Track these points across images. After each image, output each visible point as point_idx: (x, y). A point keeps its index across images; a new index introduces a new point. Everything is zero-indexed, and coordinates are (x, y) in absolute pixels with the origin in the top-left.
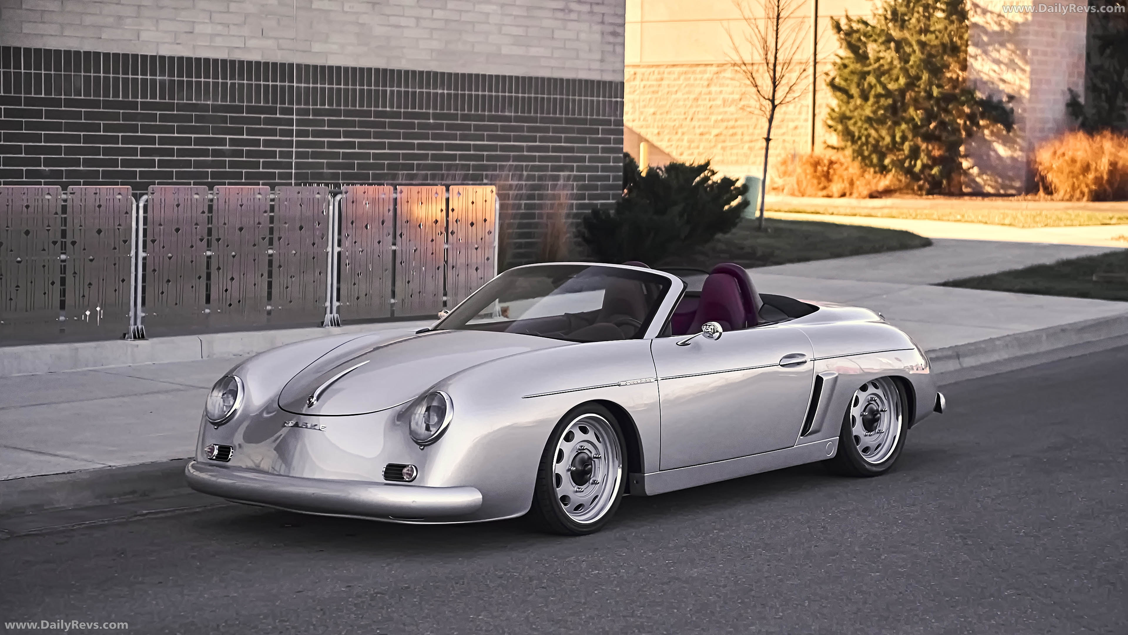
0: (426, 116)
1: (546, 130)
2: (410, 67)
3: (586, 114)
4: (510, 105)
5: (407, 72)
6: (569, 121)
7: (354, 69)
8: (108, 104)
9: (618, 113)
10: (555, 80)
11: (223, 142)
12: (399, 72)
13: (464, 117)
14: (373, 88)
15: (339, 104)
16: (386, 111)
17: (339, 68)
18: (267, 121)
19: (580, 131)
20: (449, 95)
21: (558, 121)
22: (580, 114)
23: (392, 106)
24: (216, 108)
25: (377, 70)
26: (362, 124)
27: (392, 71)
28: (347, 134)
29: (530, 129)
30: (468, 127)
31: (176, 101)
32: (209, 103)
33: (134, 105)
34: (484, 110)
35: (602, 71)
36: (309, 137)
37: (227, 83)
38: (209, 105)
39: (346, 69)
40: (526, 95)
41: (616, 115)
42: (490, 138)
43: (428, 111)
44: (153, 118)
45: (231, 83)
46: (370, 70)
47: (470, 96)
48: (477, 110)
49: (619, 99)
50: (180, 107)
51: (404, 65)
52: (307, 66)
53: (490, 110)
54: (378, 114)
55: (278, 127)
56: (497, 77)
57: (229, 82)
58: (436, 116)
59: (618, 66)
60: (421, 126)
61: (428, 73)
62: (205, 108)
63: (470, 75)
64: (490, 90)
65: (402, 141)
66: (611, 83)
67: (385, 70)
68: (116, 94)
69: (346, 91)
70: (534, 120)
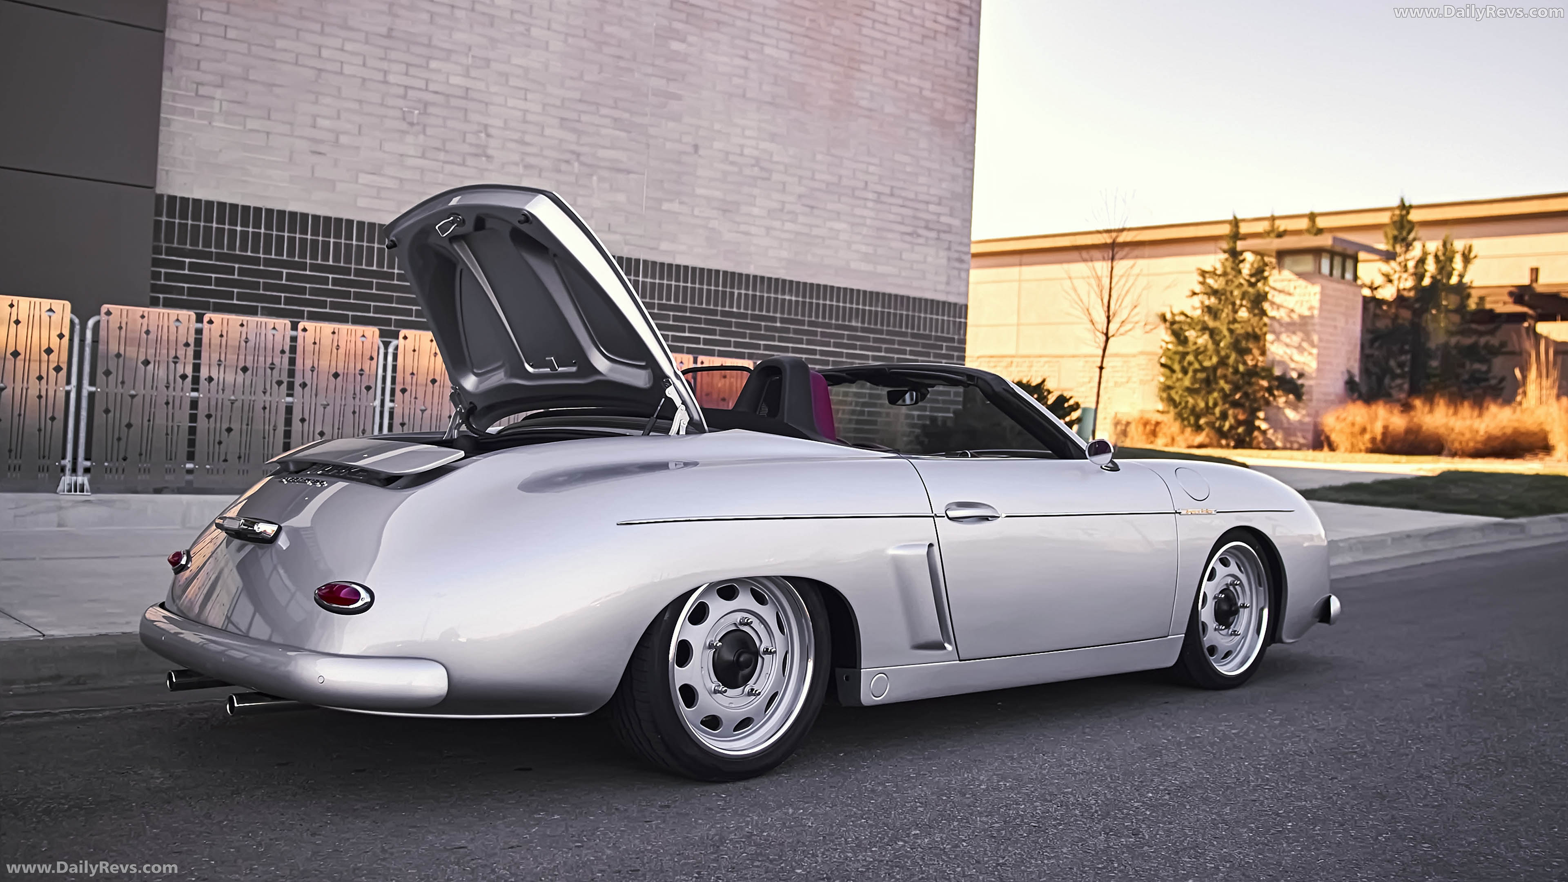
0: (774, 320)
1: (892, 342)
2: (759, 273)
3: (931, 331)
4: (857, 317)
5: (755, 277)
6: (914, 336)
7: (702, 270)
9: (962, 332)
10: (902, 297)
12: (748, 276)
13: (811, 324)
14: (720, 288)
15: (685, 301)
16: (733, 312)
17: (686, 268)
19: (924, 346)
20: (797, 302)
21: (905, 334)
22: (925, 329)
23: (739, 307)
25: (725, 273)
26: (707, 322)
27: (740, 275)
28: (692, 330)
29: (876, 340)
30: (815, 333)
34: (831, 318)
35: (948, 293)
39: (694, 269)
40: (873, 309)
41: (959, 334)
42: (836, 345)
43: (775, 315)
46: (717, 272)
47: (818, 305)
48: (824, 317)
49: (963, 320)
51: (752, 270)
52: (654, 263)
53: (837, 319)
54: (724, 314)
56: (845, 289)
58: (783, 320)
59: (963, 289)
60: (767, 328)
61: (777, 280)
63: (818, 286)
64: (838, 301)
66: (955, 304)
67: (733, 274)
69: (693, 289)
70: (881, 332)
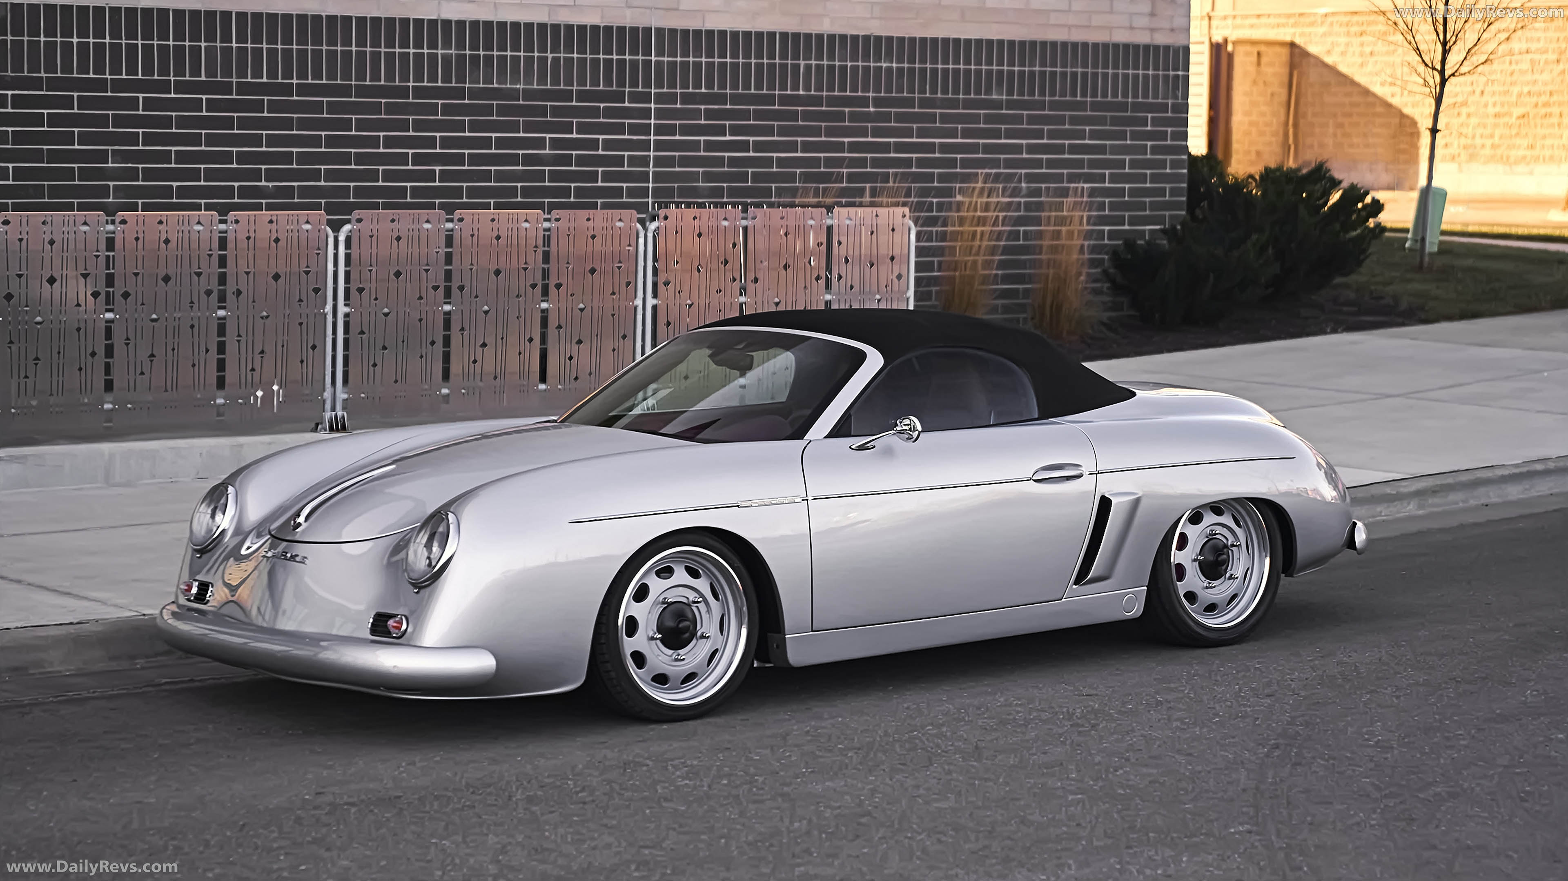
0: (864, 102)
1: (1061, 120)
2: (838, 30)
3: (1125, 95)
4: (1000, 84)
5: (832, 37)
6: (1095, 106)
7: (747, 34)
9: (1180, 93)
10: (1075, 45)
11: (539, 143)
12: (820, 37)
13: (924, 103)
14: (777, 61)
15: (722, 86)
16: (798, 96)
17: (723, 33)
18: (609, 112)
19: (1115, 121)
20: (900, 70)
21: (1082, 106)
23: (807, 88)
24: (529, 94)
25: (784, 35)
26: (759, 115)
27: (808, 36)
28: (735, 131)
29: (1032, 120)
30: (932, 118)
31: (467, 85)
32: (518, 87)
33: (403, 92)
34: (956, 91)
35: (1154, 30)
36: (675, 135)
37: (547, 58)
38: (519, 90)
39: (735, 34)
40: (1027, 68)
41: (1176, 97)
42: (966, 134)
43: (867, 94)
44: (434, 110)
45: (553, 58)
46: (772, 35)
47: (934, 71)
48: (945, 91)
49: (1181, 73)
50: (475, 94)
51: (826, 27)
52: (673, 32)
53: (967, 92)
54: (784, 100)
55: (627, 121)
56: (979, 42)
57: (550, 56)
58: (878, 102)
59: (1179, 21)
60: (854, 117)
61: (866, 38)
62: (513, 94)
63: (935, 40)
64: (968, 61)
65: (823, 139)
66: (1167, 48)
67: (797, 35)
68: (376, 77)
69: (735, 66)
70: (1041, 105)
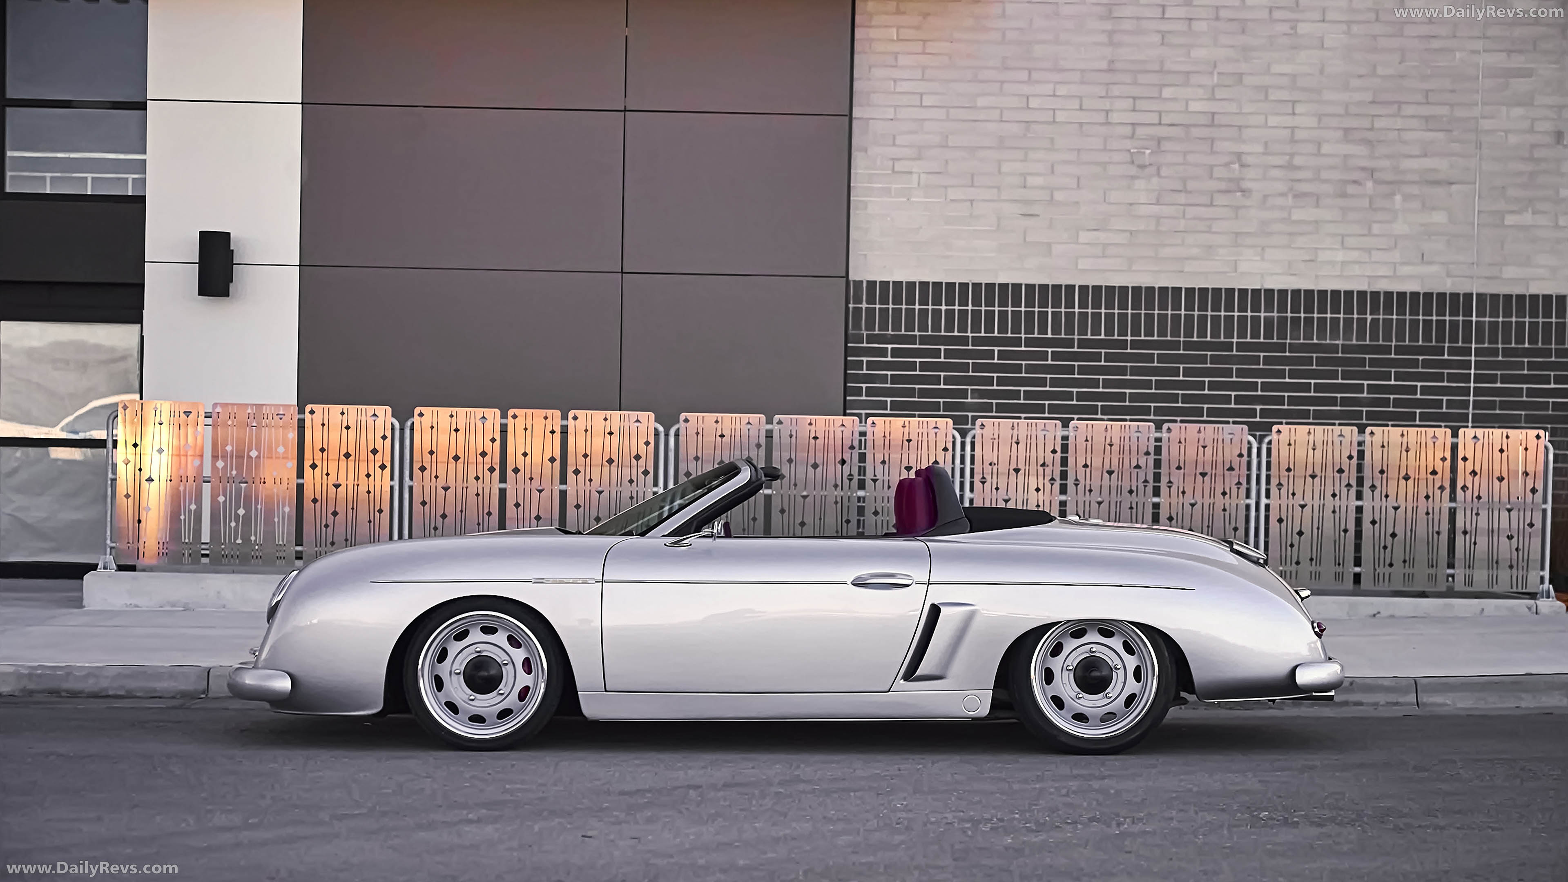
8: (1188, 346)
11: (1359, 388)
18: (1428, 364)
24: (1346, 349)
28: (1561, 380)
31: (1288, 341)
32: (1337, 342)
33: (1227, 346)
36: (1496, 383)
37: (1366, 319)
38: (1338, 345)
39: (1561, 298)
44: (1256, 360)
45: (1372, 319)
50: (1293, 348)
52: (1494, 296)
55: (1446, 371)
57: (1369, 318)
62: (1334, 348)
68: (1202, 333)
69: (1560, 325)
